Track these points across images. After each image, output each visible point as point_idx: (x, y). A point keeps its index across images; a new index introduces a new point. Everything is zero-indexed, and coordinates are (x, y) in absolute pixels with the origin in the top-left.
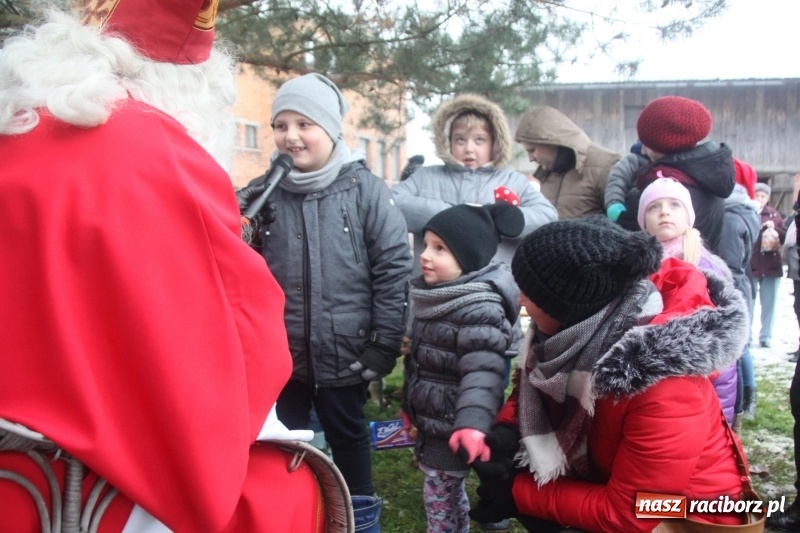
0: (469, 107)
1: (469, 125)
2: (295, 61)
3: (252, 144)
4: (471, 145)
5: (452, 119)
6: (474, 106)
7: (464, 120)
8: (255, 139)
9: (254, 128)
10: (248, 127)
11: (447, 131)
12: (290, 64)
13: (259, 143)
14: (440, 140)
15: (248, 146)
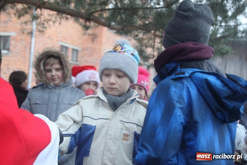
0: (49, 54)
1: (51, 63)
2: (94, 16)
3: (75, 59)
4: (54, 73)
5: (43, 61)
6: (52, 53)
7: (48, 61)
8: (77, 57)
9: (77, 51)
10: (73, 50)
11: (42, 67)
12: (92, 17)
13: (79, 59)
14: (40, 73)
15: (72, 60)
